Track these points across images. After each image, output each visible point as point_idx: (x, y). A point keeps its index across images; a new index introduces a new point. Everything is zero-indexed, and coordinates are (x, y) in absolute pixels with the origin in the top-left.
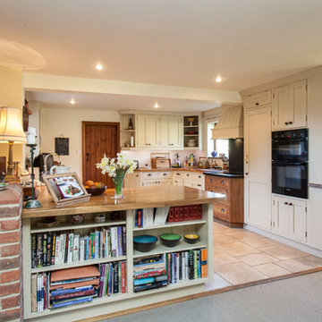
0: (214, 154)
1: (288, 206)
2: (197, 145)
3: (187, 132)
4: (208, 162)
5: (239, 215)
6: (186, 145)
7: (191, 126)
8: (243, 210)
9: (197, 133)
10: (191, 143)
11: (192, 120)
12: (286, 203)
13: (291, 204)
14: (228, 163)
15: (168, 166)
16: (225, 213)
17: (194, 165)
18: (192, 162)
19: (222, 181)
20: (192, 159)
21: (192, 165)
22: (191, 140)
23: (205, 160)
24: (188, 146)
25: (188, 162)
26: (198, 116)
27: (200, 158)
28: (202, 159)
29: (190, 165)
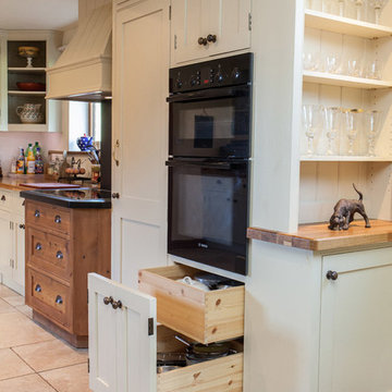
0: (83, 143)
2: (43, 121)
3: (17, 82)
4: (65, 164)
6: (15, 118)
7: (29, 68)
9: (43, 87)
10: (29, 112)
11: (29, 51)
16: (62, 307)
17: (37, 171)
18: (31, 164)
19: (58, 217)
20: (31, 156)
21: (31, 170)
22: (29, 107)
23: (61, 157)
24: (21, 122)
25: (22, 164)
26: (45, 42)
27: (50, 153)
28: (54, 156)
29: (25, 172)
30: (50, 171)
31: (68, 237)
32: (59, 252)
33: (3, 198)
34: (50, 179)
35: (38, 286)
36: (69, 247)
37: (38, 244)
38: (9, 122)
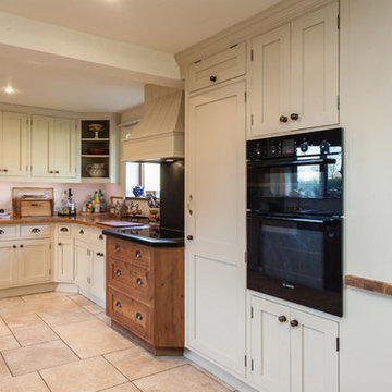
0: (137, 191)
1: (287, 325)
2: (106, 175)
3: (87, 149)
4: (124, 207)
5: (174, 331)
6: (86, 173)
7: (96, 139)
8: (183, 317)
9: (107, 152)
10: (96, 169)
11: (97, 127)
12: (283, 319)
13: (295, 323)
14: (158, 209)
15: (48, 213)
16: (143, 323)
17: (101, 211)
18: (97, 206)
19: (138, 252)
20: (98, 200)
21: (97, 210)
22: (96, 166)
23: (121, 201)
24: (90, 177)
25: (90, 205)
26: (108, 121)
27: (112, 198)
28: (115, 201)
29: (93, 212)
30: (112, 211)
31: (149, 269)
32: (139, 280)
33: (82, 232)
34: (113, 217)
35: (118, 303)
36: (150, 276)
37: (118, 271)
38: (82, 176)
